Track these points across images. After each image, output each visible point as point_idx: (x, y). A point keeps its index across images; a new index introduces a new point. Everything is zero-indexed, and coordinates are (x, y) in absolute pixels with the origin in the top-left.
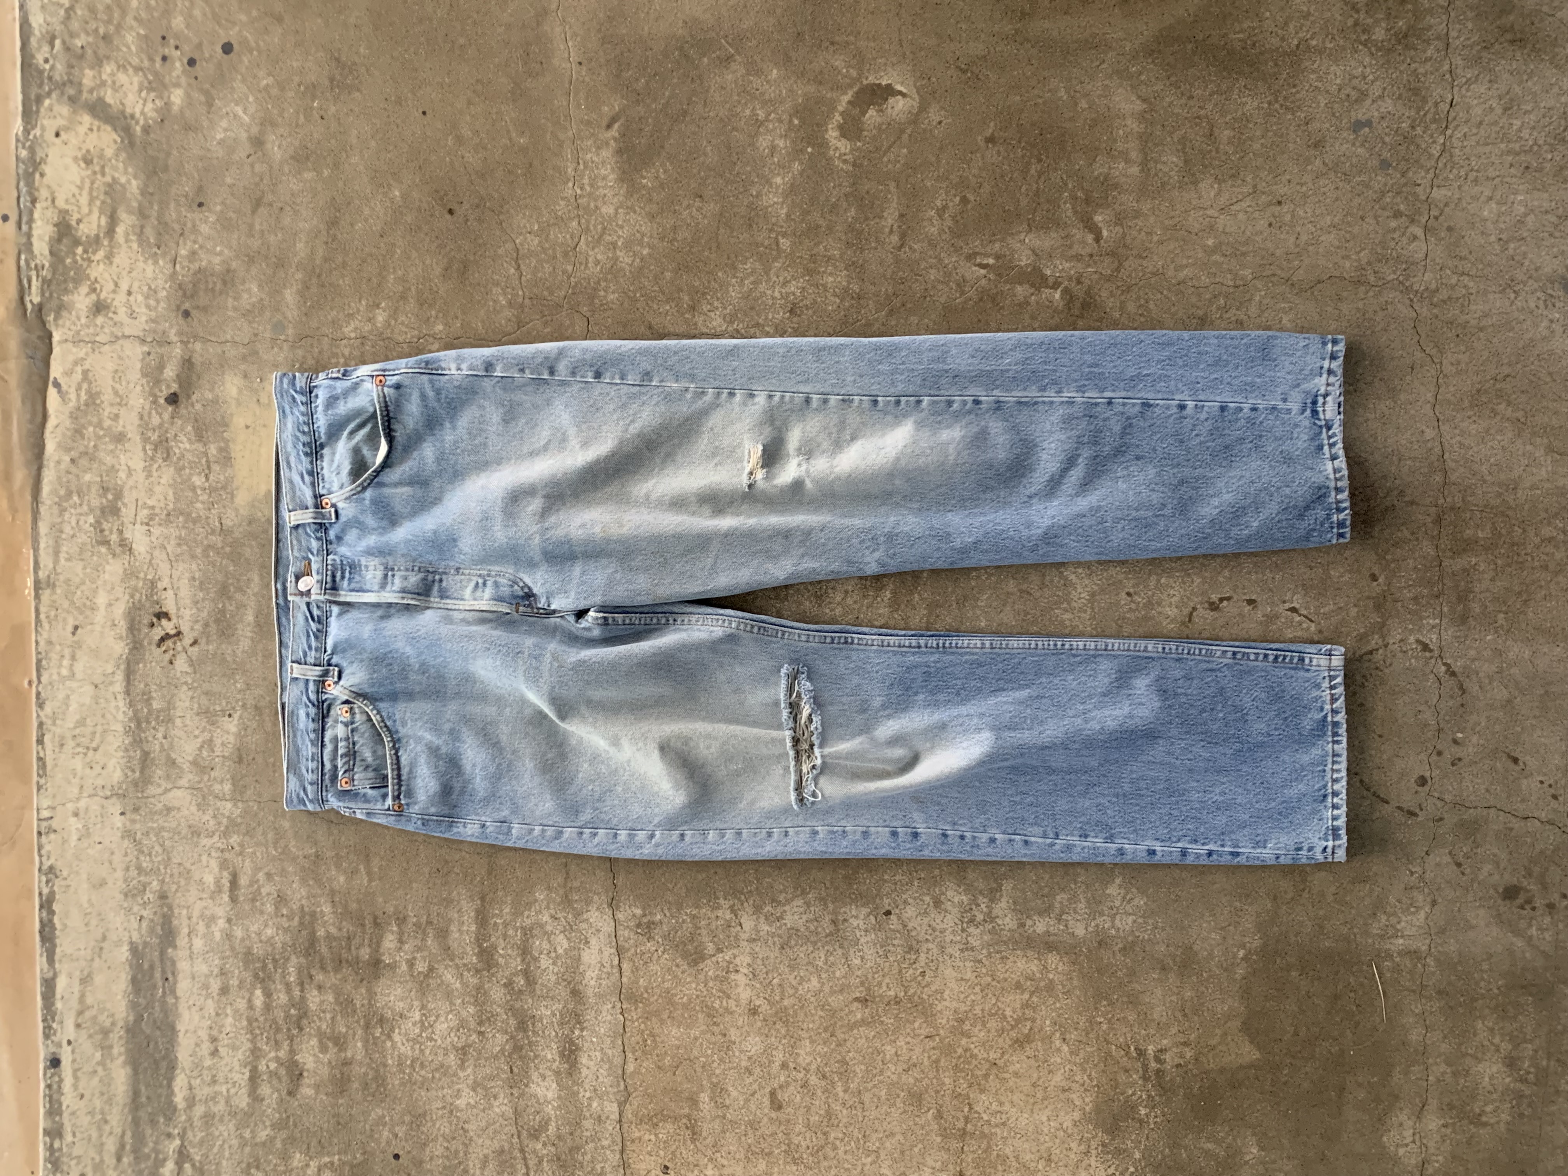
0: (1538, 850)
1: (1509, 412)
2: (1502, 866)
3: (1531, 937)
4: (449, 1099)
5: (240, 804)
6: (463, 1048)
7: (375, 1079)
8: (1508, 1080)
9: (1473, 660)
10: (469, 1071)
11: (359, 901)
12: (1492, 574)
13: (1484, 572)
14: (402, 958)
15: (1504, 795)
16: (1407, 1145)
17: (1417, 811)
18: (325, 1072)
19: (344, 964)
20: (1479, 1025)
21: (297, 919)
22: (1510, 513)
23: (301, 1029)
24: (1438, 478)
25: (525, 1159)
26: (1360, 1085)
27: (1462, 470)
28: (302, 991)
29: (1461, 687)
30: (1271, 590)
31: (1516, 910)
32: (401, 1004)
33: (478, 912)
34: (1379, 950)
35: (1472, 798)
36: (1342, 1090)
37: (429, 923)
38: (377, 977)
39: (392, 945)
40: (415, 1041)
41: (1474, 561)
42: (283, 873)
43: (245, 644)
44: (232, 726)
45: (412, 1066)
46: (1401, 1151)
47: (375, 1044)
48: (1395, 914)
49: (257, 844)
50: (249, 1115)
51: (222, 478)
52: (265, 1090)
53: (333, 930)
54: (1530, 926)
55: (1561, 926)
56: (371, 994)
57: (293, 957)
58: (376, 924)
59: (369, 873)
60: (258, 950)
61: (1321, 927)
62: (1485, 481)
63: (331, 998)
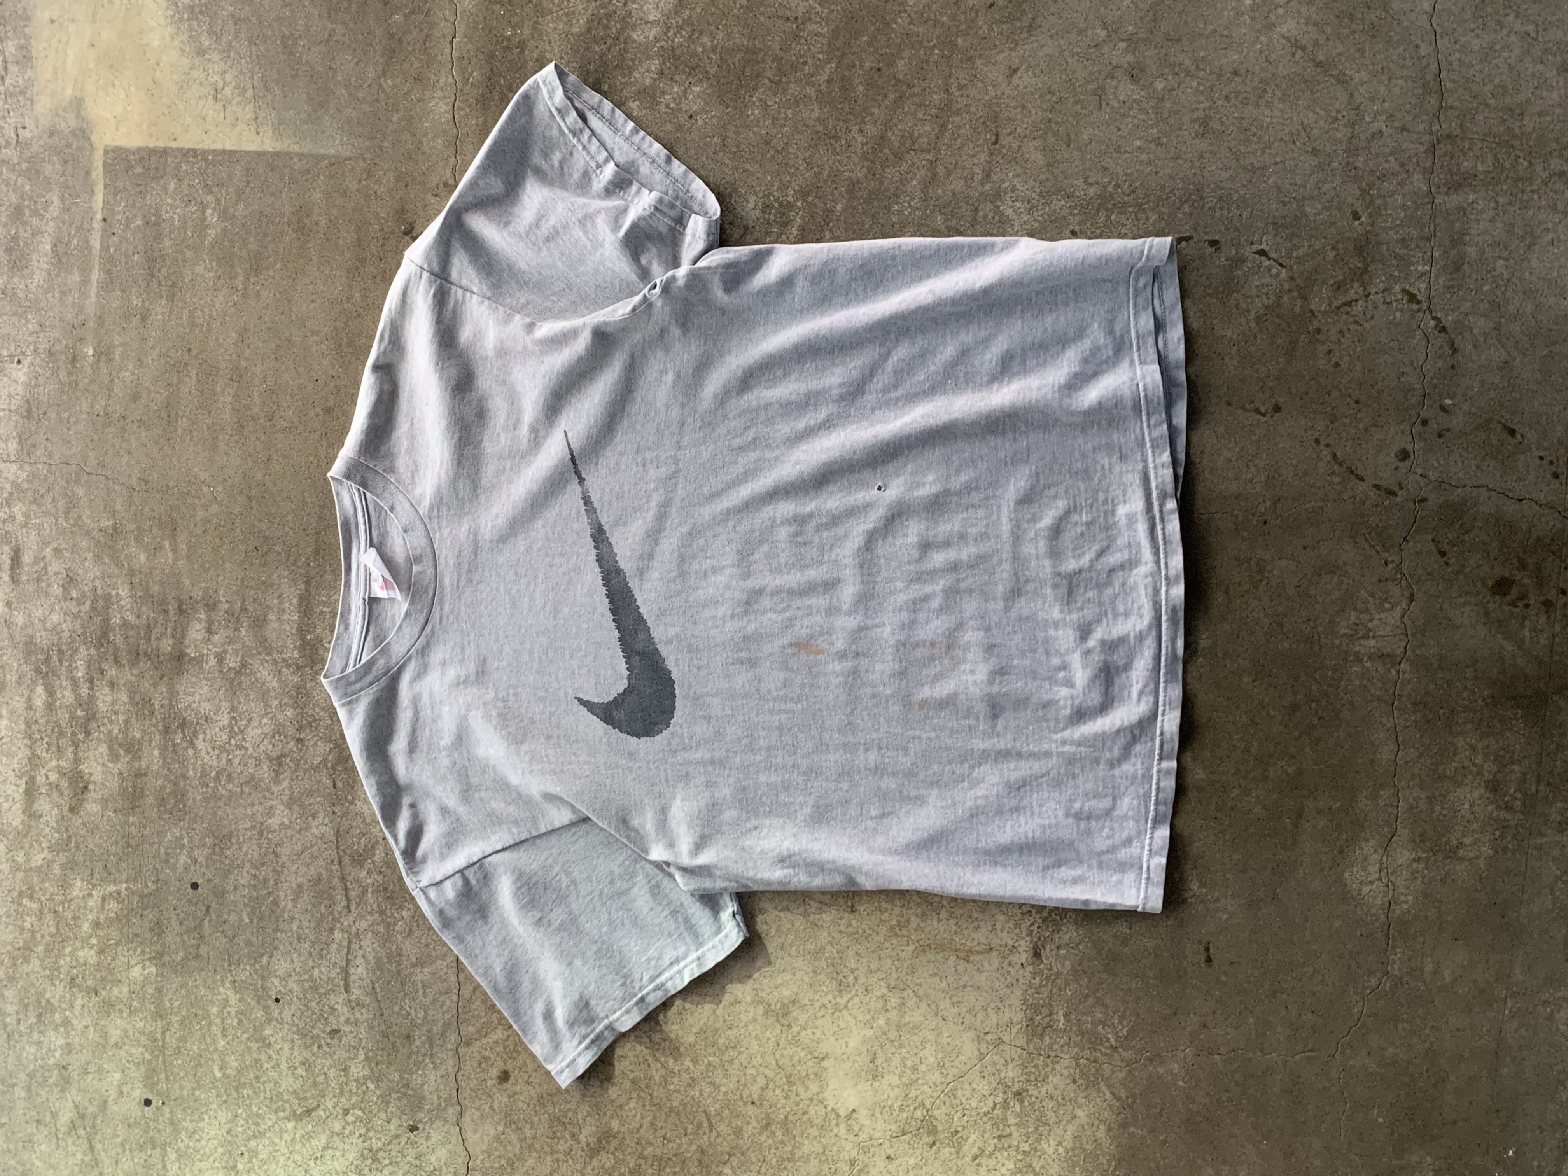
0: (1534, 536)
1: (1518, 26)
2: (1492, 556)
3: (1523, 640)
4: (259, 818)
5: (27, 467)
6: (278, 758)
7: (174, 793)
8: (1490, 808)
9: (1467, 314)
10: (285, 784)
11: (162, 583)
12: (1491, 213)
13: (1482, 211)
14: (210, 652)
15: (1498, 474)
16: (1372, 883)
17: (1397, 489)
18: (114, 783)
19: (141, 657)
20: (1460, 742)
21: (88, 603)
22: (1516, 143)
23: (88, 733)
24: (1433, 101)
25: (346, 889)
26: (1319, 812)
27: (1461, 91)
28: (91, 688)
29: (1453, 345)
30: (1237, 229)
31: (1506, 608)
32: (206, 706)
33: (301, 598)
34: (1346, 653)
35: (1461, 475)
36: (1300, 815)
37: (244, 609)
38: (180, 674)
39: (199, 636)
40: (222, 749)
41: (1471, 197)
42: (74, 549)
43: (39, 277)
44: (21, 374)
45: (217, 779)
46: (1366, 890)
47: (175, 752)
48: (1367, 611)
49: (46, 514)
50: (22, 834)
51: (20, 81)
52: (43, 805)
53: (131, 618)
54: (1524, 626)
55: (1558, 628)
56: (173, 693)
57: (82, 649)
58: (181, 611)
59: (175, 550)
60: (42, 639)
61: (1281, 626)
62: (1488, 106)
63: (125, 698)
